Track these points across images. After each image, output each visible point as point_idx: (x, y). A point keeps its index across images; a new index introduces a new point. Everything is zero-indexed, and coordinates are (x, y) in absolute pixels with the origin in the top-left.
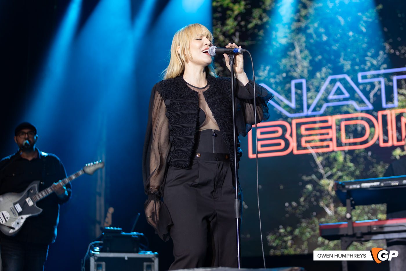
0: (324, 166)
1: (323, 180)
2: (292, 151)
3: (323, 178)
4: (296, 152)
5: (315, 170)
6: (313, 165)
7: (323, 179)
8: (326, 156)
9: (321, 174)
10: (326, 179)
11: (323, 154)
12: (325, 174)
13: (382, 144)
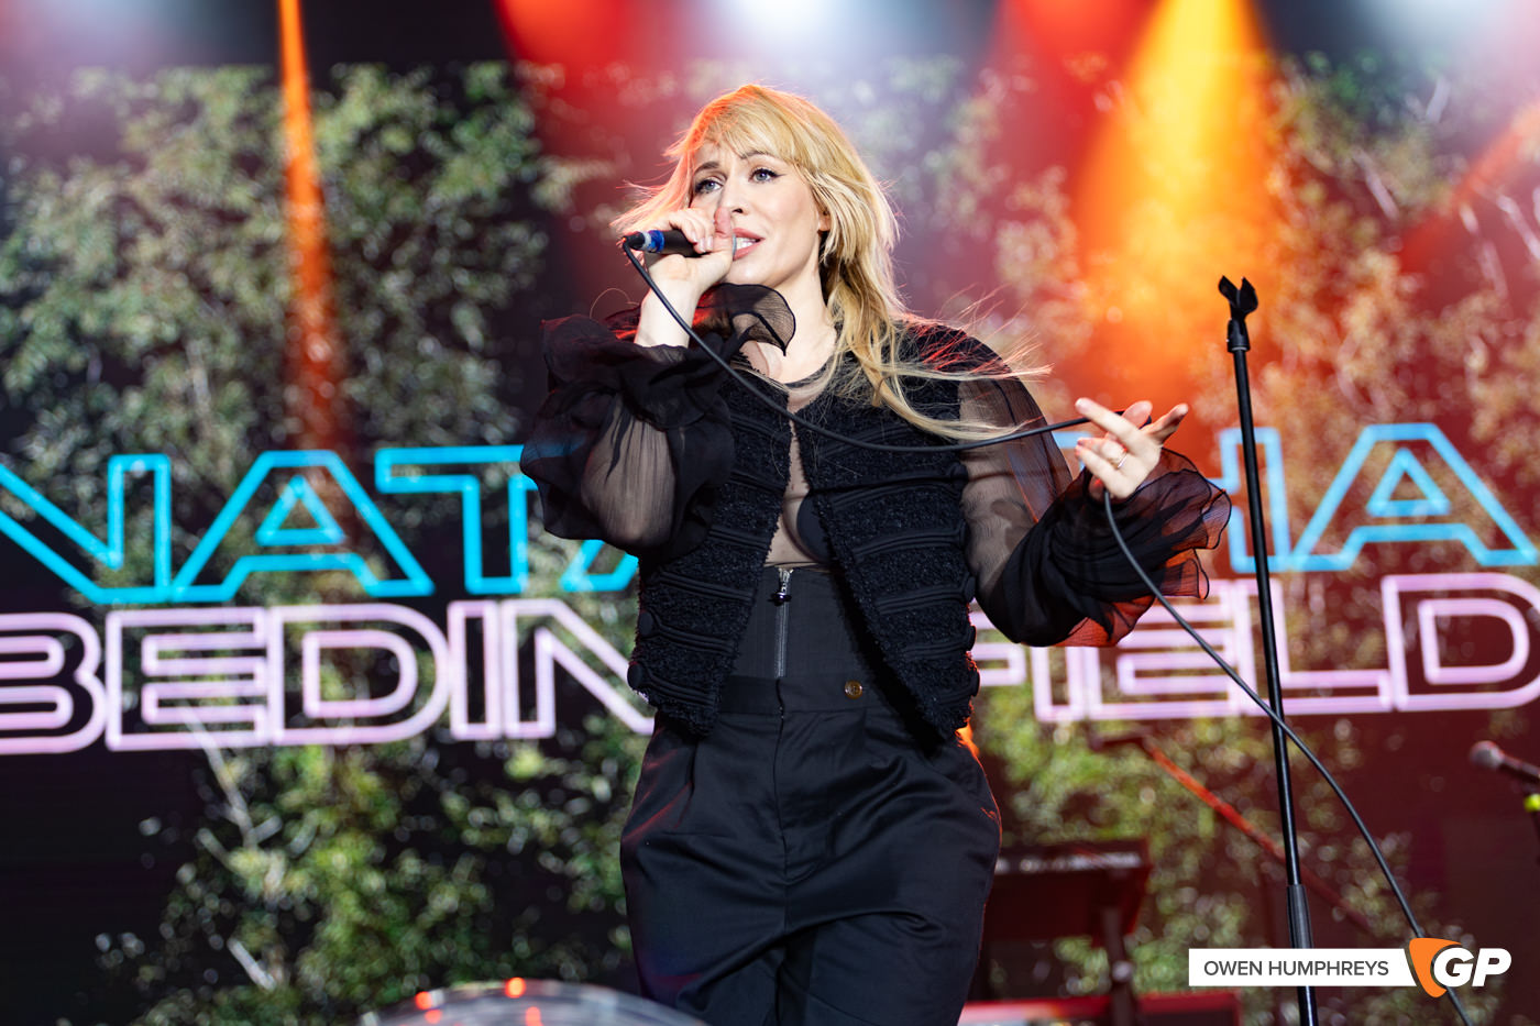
0: (252, 799)
1: (241, 851)
2: (102, 738)
3: (245, 844)
4: (117, 741)
5: (213, 811)
6: (205, 793)
7: (244, 849)
8: (260, 759)
9: (235, 828)
10: (256, 848)
11: (249, 752)
12: (252, 830)
13: (461, 728)
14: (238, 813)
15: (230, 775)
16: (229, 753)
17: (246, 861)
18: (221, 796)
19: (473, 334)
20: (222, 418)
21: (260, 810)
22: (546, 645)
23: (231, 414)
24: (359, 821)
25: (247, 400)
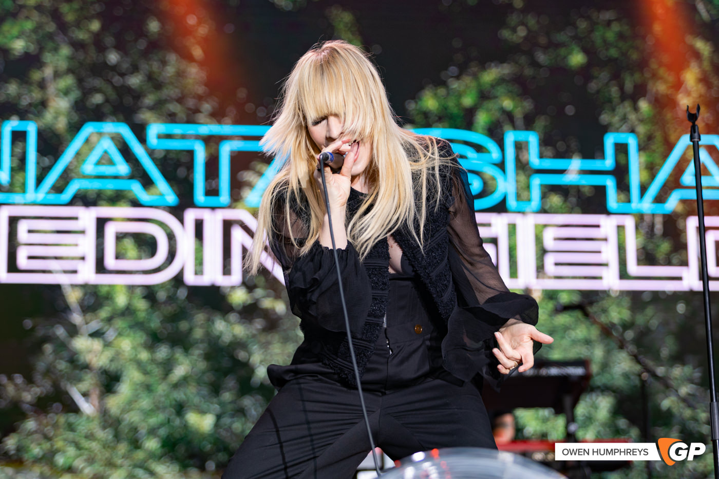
1: (78, 338)
4: (4, 277)
7: (80, 337)
10: (87, 337)
12: (85, 326)
13: (190, 279)
14: (77, 318)
15: (73, 297)
16: (73, 286)
17: (81, 343)
18: (67, 308)
19: (198, 52)
20: (61, 94)
21: (89, 316)
22: (238, 235)
23: (66, 92)
24: (138, 325)
25: (75, 85)
